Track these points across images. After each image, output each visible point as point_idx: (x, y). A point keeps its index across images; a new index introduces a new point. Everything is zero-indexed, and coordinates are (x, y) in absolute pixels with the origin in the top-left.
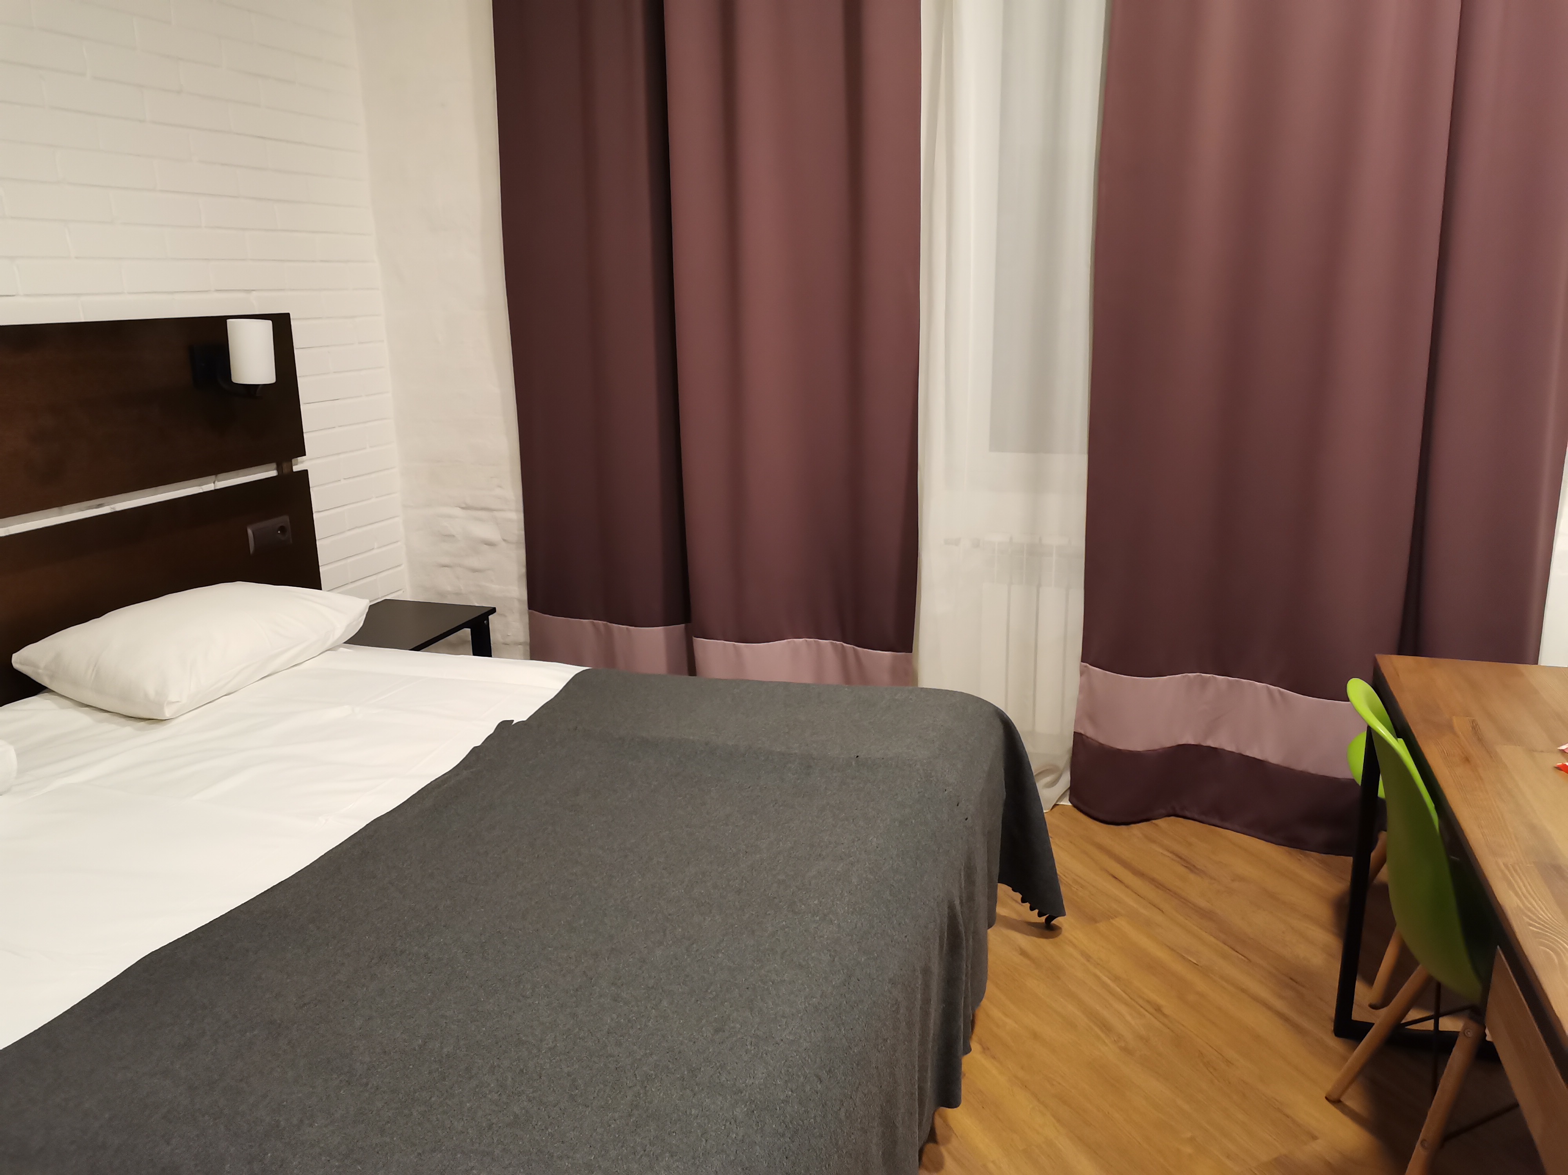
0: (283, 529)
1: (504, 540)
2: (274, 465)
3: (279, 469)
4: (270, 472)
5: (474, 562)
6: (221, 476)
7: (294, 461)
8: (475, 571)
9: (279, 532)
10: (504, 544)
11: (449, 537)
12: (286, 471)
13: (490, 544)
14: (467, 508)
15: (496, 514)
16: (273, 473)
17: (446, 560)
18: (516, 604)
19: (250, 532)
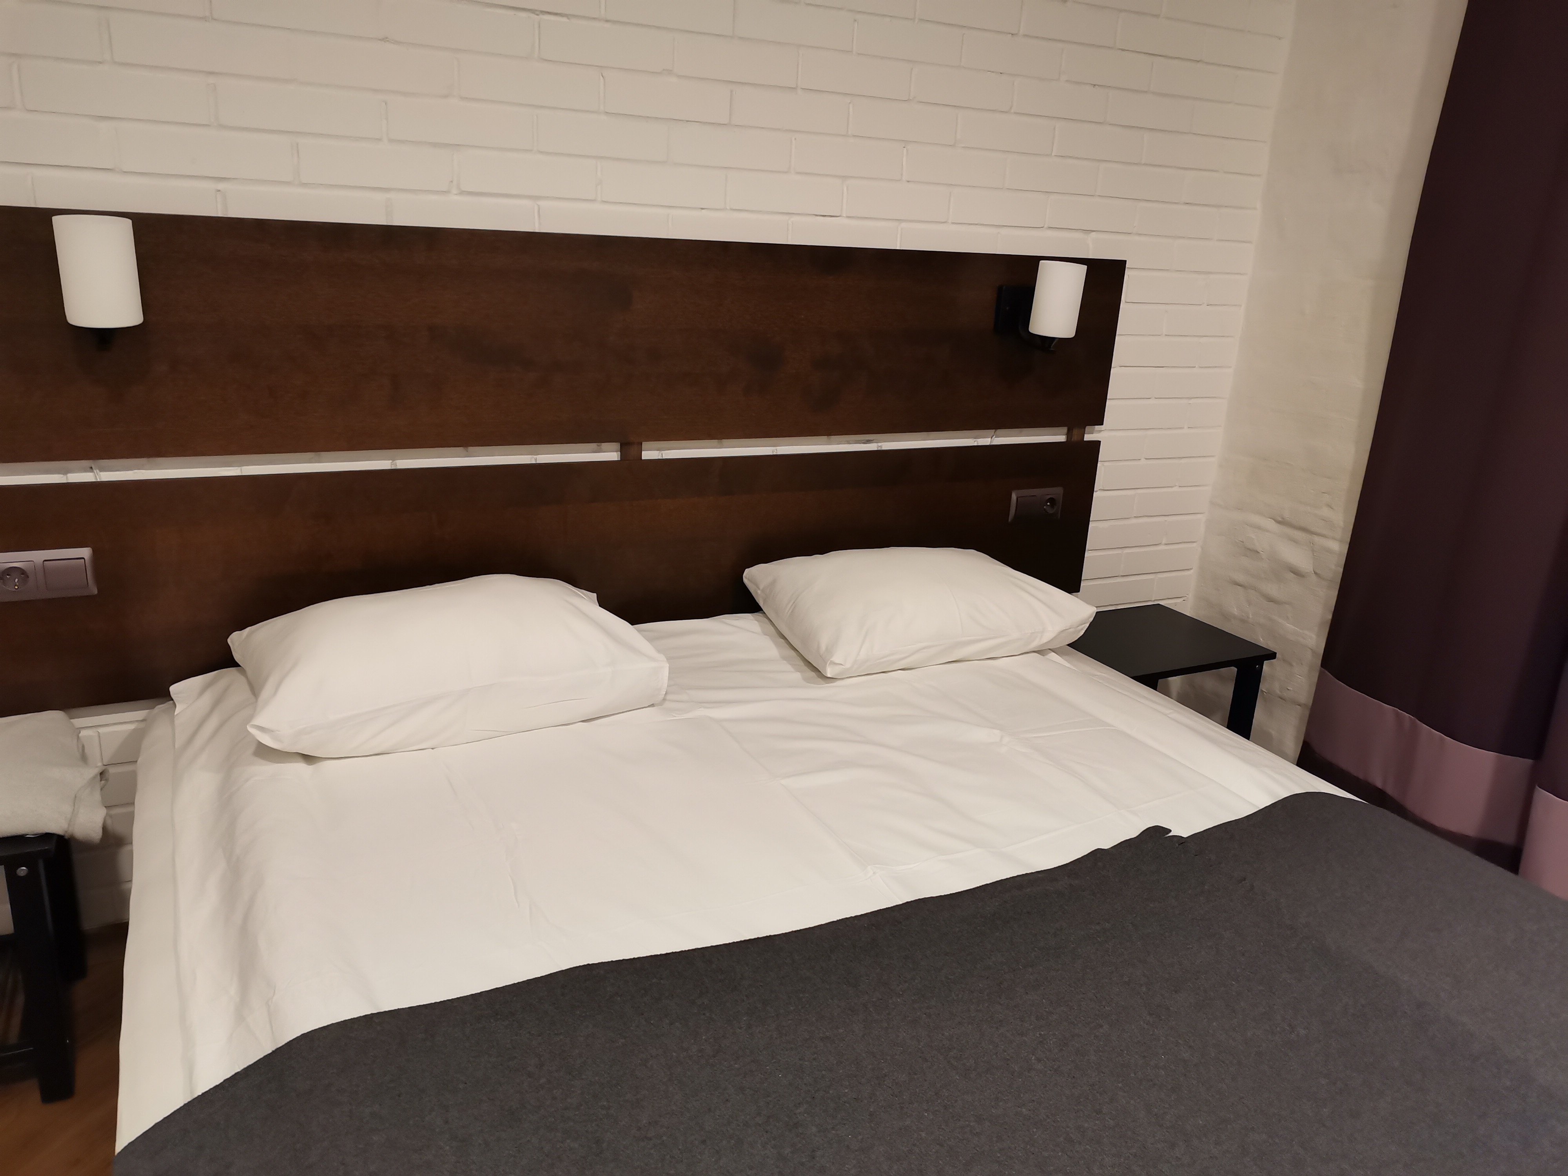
0: (1052, 500)
1: (1315, 573)
2: (1065, 430)
3: (1069, 434)
4: (1058, 437)
5: (1272, 589)
6: (999, 431)
7: (1088, 428)
8: (1270, 600)
9: (1048, 504)
10: (1314, 577)
11: (1253, 553)
12: (1075, 438)
13: (1297, 573)
14: (1282, 522)
15: (1316, 539)
16: (1062, 438)
17: (1240, 578)
18: (1309, 656)
19: (1014, 496)
